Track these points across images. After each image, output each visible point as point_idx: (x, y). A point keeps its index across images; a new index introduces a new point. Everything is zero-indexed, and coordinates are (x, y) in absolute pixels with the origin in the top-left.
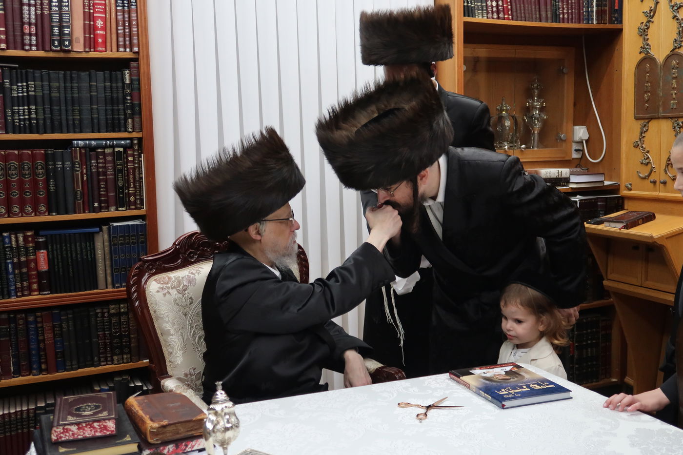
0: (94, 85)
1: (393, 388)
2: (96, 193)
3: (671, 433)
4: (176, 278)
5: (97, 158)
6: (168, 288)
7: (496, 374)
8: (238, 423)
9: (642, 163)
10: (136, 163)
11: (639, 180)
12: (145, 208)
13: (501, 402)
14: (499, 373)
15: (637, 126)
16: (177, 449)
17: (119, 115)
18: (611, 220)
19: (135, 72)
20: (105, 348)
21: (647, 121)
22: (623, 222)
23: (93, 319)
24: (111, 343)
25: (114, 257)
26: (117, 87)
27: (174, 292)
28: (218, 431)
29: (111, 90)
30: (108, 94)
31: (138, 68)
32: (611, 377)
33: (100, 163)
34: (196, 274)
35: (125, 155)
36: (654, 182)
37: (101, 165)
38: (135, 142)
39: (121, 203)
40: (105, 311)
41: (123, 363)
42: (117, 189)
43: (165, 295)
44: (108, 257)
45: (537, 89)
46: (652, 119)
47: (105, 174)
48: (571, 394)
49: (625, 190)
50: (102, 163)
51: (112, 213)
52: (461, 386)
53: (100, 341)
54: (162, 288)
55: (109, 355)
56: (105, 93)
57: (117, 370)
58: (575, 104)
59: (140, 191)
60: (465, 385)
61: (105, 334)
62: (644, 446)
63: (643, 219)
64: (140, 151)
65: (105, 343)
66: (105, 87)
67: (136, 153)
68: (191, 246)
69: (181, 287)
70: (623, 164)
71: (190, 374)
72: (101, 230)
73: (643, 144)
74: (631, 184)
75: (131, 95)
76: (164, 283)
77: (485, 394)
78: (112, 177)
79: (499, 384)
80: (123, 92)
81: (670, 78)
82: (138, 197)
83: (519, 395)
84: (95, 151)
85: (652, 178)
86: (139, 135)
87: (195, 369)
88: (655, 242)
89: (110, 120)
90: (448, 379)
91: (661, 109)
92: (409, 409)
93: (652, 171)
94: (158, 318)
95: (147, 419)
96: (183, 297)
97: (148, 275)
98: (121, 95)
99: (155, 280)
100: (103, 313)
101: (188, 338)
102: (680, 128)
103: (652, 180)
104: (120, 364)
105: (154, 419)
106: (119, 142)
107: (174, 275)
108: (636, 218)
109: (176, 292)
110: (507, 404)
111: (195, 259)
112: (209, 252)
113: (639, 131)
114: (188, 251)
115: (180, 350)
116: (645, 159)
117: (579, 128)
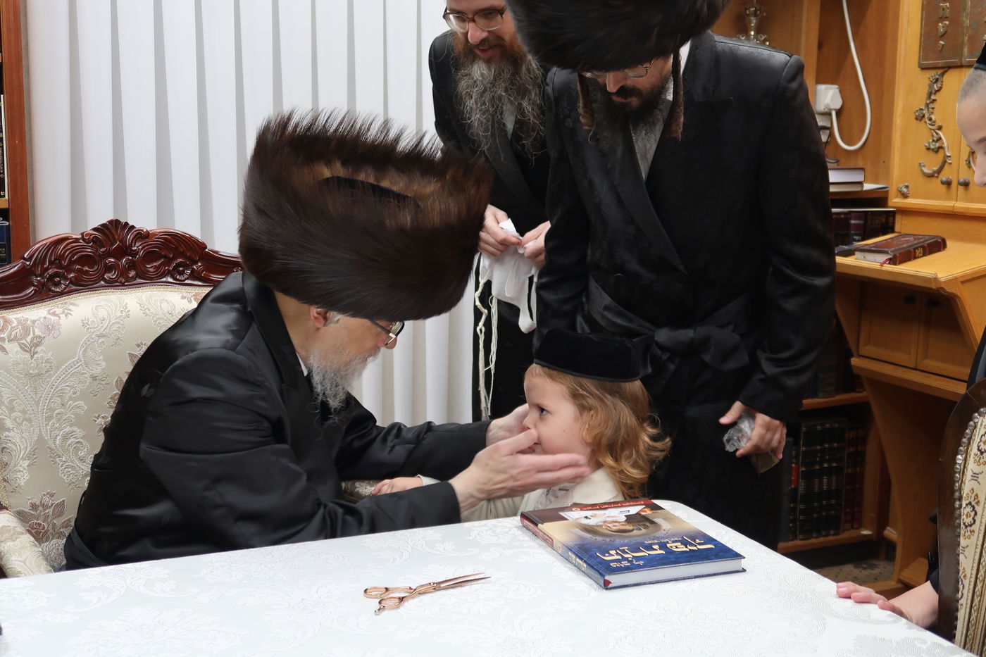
4: (19, 322)
6: (3, 340)
9: (928, 149)
11: (922, 179)
12: (6, 197)
13: (603, 576)
14: (614, 519)
15: (924, 79)
18: (867, 248)
21: (940, 72)
22: (886, 253)
27: (13, 348)
32: (860, 527)
34: (63, 316)
36: (948, 184)
45: (755, 15)
46: (949, 68)
48: (743, 563)
49: (897, 197)
52: (539, 541)
58: (820, 46)
60: (545, 540)
63: (923, 247)
68: (57, 262)
69: (29, 339)
71: (43, 505)
73: (932, 113)
74: (907, 187)
77: (578, 560)
79: (608, 540)
83: (641, 563)
85: (944, 176)
87: (52, 495)
88: (941, 288)
90: (517, 527)
91: (966, 50)
93: (945, 162)
96: (32, 357)
101: (41, 437)
103: (944, 179)
107: (16, 316)
108: (911, 246)
109: (19, 349)
110: (615, 579)
111: (63, 286)
112: (91, 275)
113: (926, 89)
114: (50, 271)
115: (24, 459)
116: (933, 141)
117: (826, 89)
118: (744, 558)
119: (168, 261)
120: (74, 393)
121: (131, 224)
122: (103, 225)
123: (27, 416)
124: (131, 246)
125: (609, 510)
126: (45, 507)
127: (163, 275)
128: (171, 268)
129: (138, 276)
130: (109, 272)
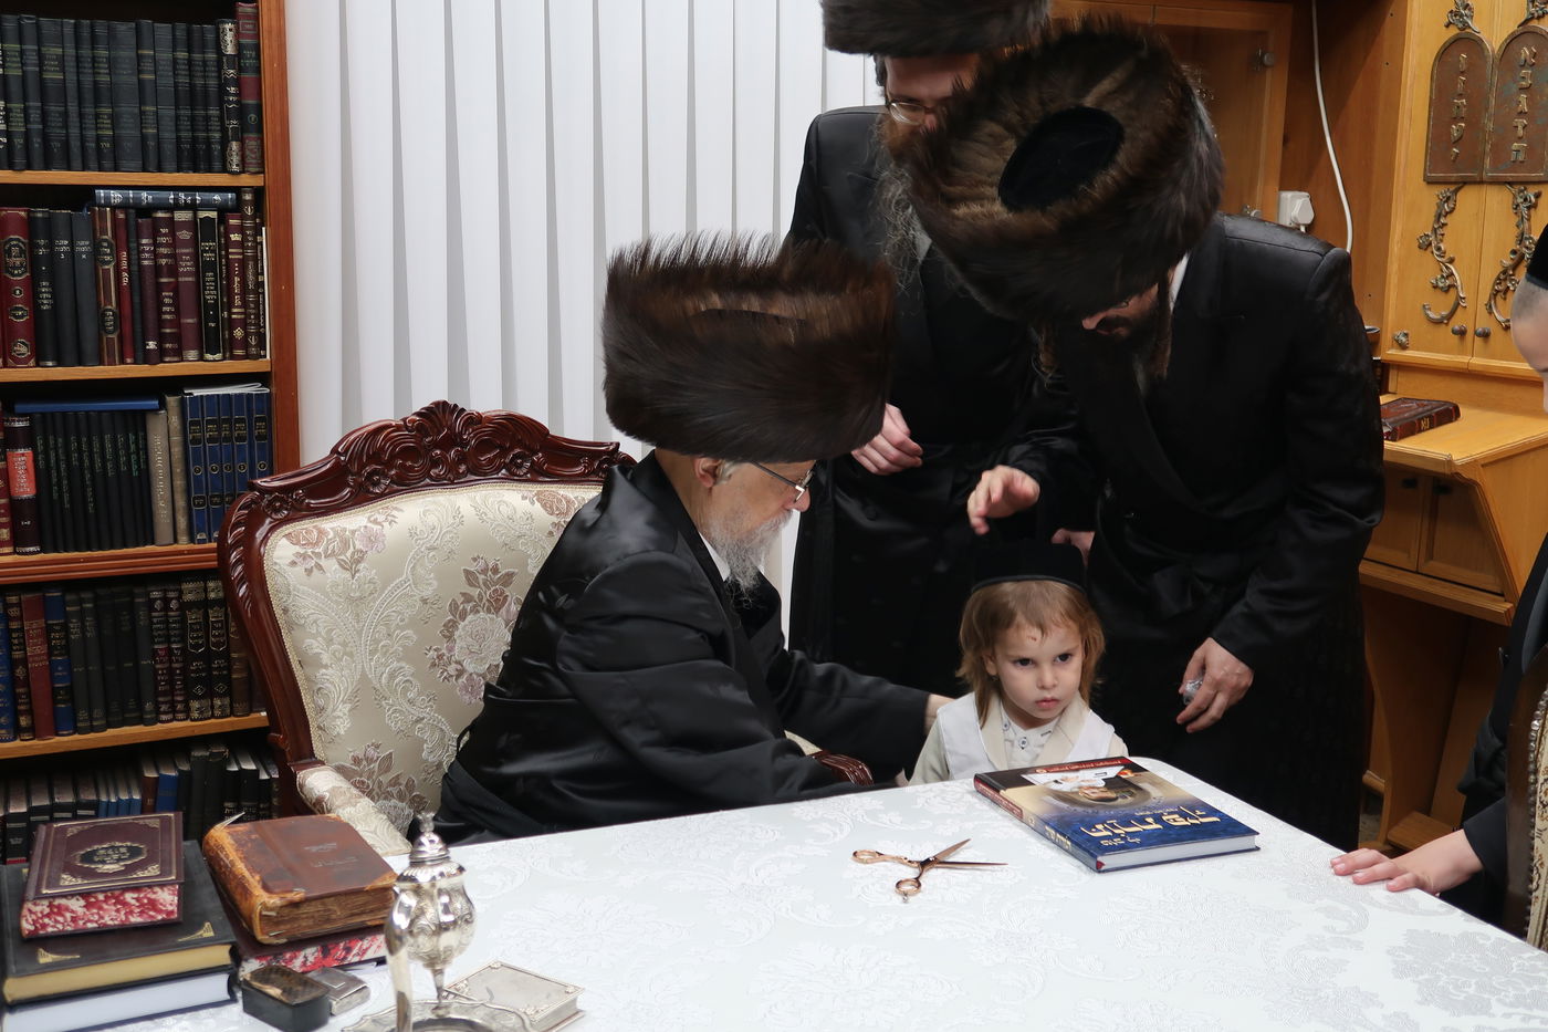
0: (149, 56)
1: (842, 812)
2: (151, 316)
3: (1488, 943)
4: (336, 533)
5: (155, 234)
6: (318, 555)
7: (1084, 784)
8: (470, 914)
9: (1435, 287)
10: (248, 247)
11: (1426, 326)
12: (268, 357)
13: (1094, 856)
14: (1091, 784)
15: (1430, 198)
16: (325, 957)
17: (207, 130)
19: (248, 26)
20: (171, 682)
21: (1452, 188)
23: (142, 613)
24: (184, 670)
25: (192, 470)
26: (205, 62)
27: (331, 565)
28: (422, 930)
29: (190, 70)
30: (183, 80)
31: (256, 17)
33: (161, 245)
34: (386, 524)
35: (222, 229)
36: (1462, 333)
37: (164, 250)
38: (248, 197)
39: (210, 342)
40: (171, 595)
41: (213, 716)
42: (202, 310)
43: (309, 572)
44: (178, 470)
46: (1465, 183)
47: (173, 271)
48: (1257, 841)
49: (1392, 347)
50: (167, 245)
51: (190, 364)
52: (1002, 811)
53: (158, 666)
54: (304, 557)
55: (179, 698)
56: (175, 75)
57: (197, 733)
58: (1286, 140)
59: (257, 316)
60: (1011, 810)
61: (169, 651)
62: (1426, 976)
63: (1430, 416)
64: (258, 221)
65: (171, 671)
66: (175, 61)
67: (249, 223)
68: (375, 457)
69: (349, 554)
70: (1392, 286)
71: (367, 759)
72: (163, 405)
73: (1442, 241)
74: (1406, 335)
75: (238, 82)
76: (309, 544)
77: (1058, 835)
78: (190, 279)
79: (1090, 811)
80: (219, 77)
81: (1515, 88)
82: (252, 329)
83: (1138, 840)
84: (150, 217)
85: (1456, 323)
86: (257, 181)
87: (377, 747)
88: (1457, 473)
89: (187, 143)
90: (970, 792)
91: (1488, 161)
92: (880, 866)
93: (1457, 305)
94: (291, 626)
95: (256, 884)
96: (353, 577)
97: (270, 523)
98: (213, 82)
99: (288, 536)
100: (166, 601)
101: (364, 674)
102: (1529, 208)
103: (1457, 328)
104: (206, 719)
105: (270, 884)
106: (207, 196)
107: (331, 525)
108: (1415, 416)
109: (337, 566)
110: (1108, 860)
111: (383, 487)
112: (417, 471)
113: (1433, 210)
114: (368, 469)
115: (344, 702)
116: (1443, 277)
117: (1292, 197)
118: (1258, 834)
119: (504, 452)
120: (402, 620)
121: (460, 407)
122: (427, 409)
123: (348, 649)
124: (461, 434)
125: (1081, 772)
126: (370, 760)
127: (498, 470)
128: (507, 461)
129: (469, 471)
130: (436, 467)
